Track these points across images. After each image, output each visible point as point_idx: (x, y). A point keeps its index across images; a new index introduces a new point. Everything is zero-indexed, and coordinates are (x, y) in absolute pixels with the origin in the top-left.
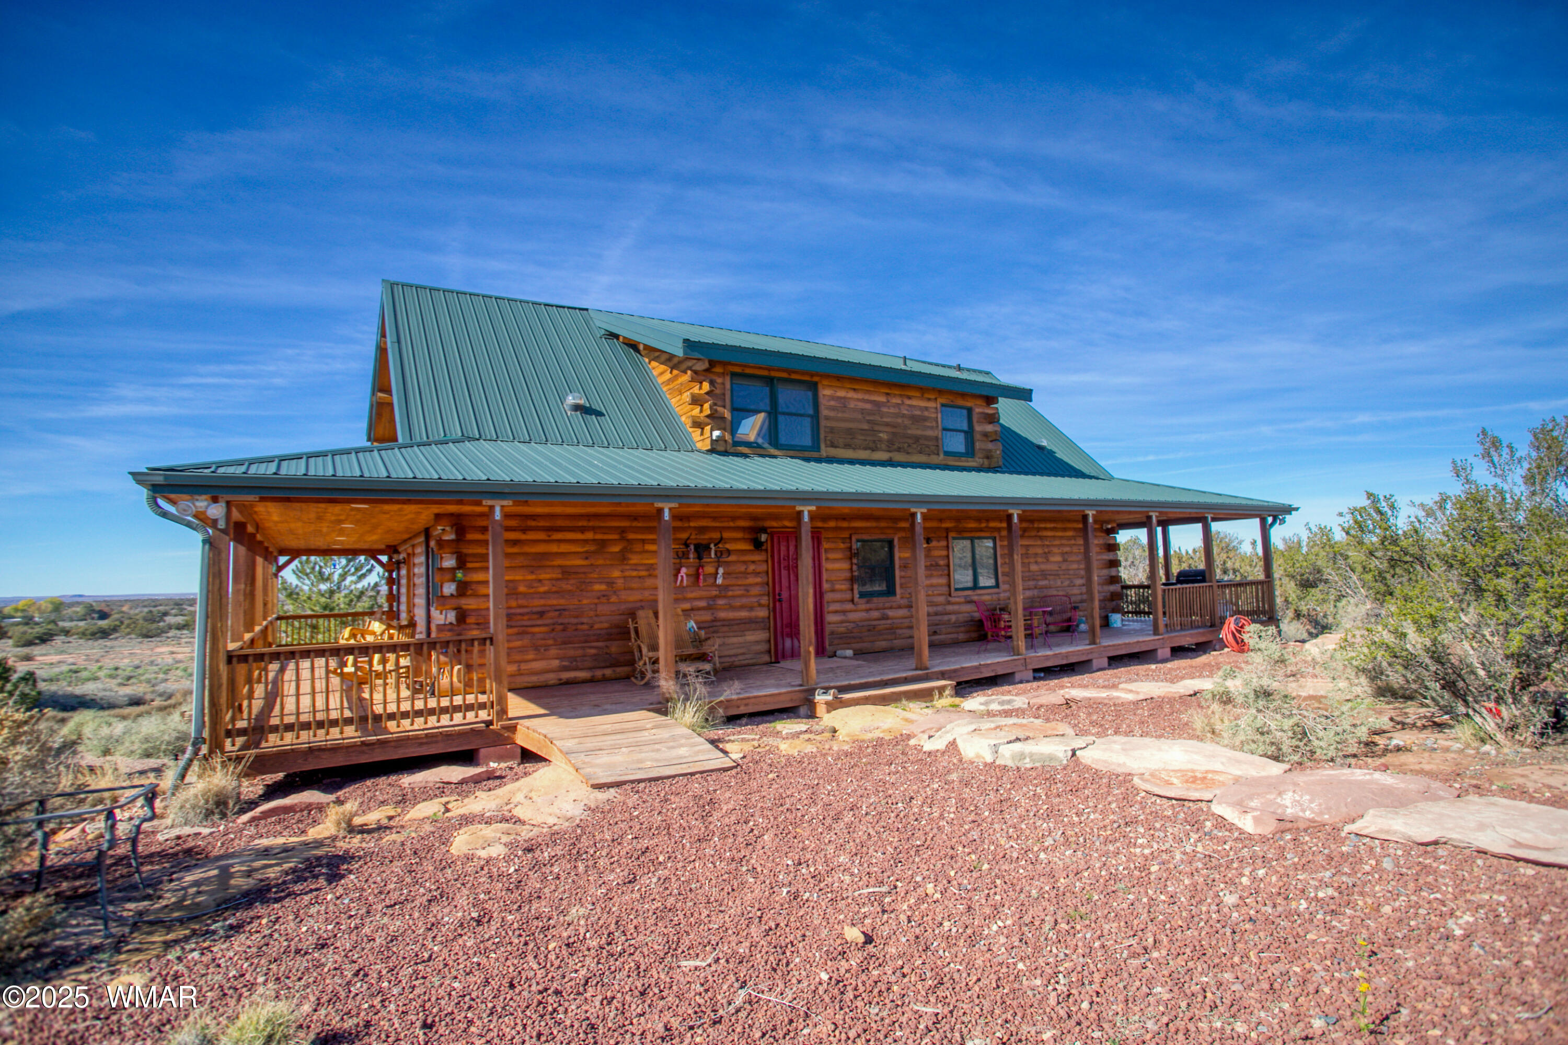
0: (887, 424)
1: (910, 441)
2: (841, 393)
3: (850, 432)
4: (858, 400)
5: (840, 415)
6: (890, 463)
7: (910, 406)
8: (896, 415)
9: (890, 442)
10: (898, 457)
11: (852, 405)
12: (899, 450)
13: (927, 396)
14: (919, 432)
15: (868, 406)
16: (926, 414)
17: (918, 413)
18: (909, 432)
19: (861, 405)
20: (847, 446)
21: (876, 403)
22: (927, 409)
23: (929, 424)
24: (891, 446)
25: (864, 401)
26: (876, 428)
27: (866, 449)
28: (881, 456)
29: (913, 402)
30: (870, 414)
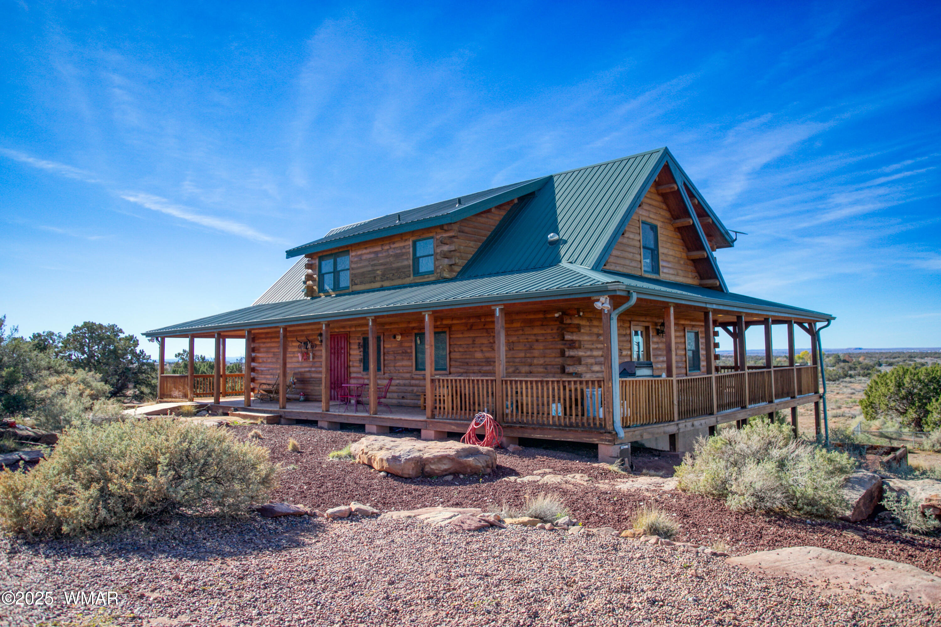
0: (382, 264)
1: (394, 272)
2: (359, 252)
3: (363, 274)
4: (368, 254)
5: (359, 265)
6: (382, 289)
7: (394, 248)
8: (388, 256)
9: (383, 275)
10: (386, 284)
11: (364, 257)
12: (387, 279)
13: (404, 238)
14: (399, 264)
15: (372, 256)
16: (404, 250)
17: (399, 251)
18: (393, 265)
19: (368, 256)
20: (362, 283)
21: (376, 253)
22: (404, 247)
23: (405, 257)
24: (384, 277)
25: (370, 253)
26: (375, 268)
27: (370, 282)
28: (377, 285)
29: (396, 245)
30: (373, 260)
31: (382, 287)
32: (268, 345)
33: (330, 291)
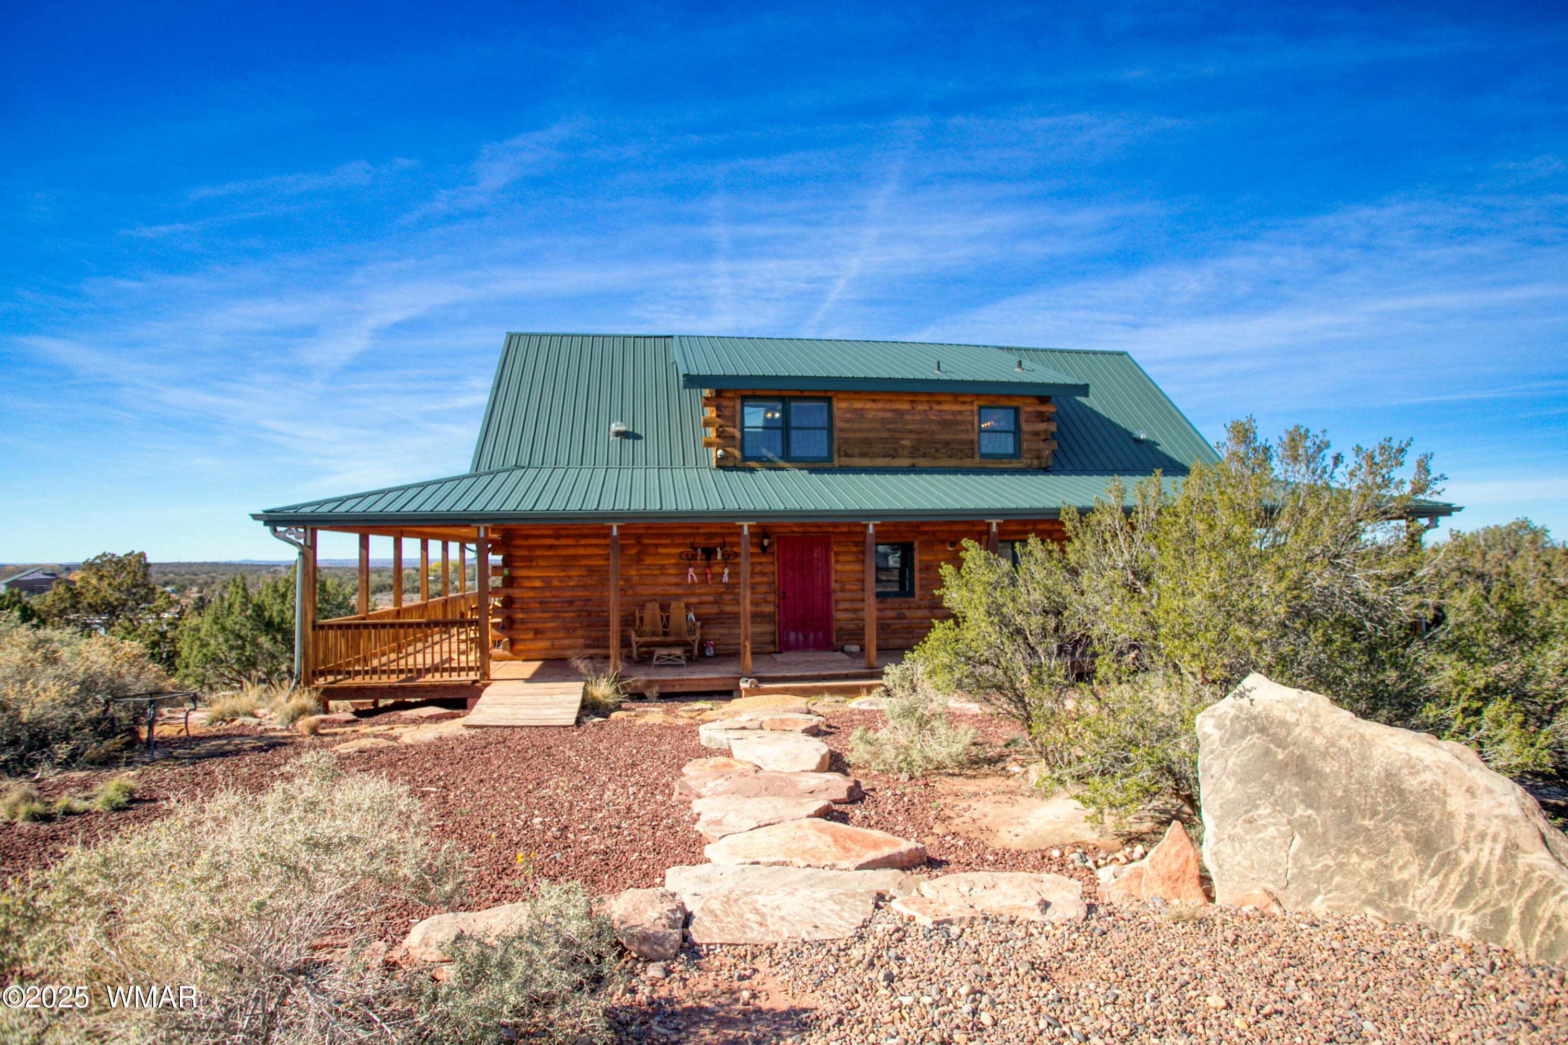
0: (911, 431)
1: (938, 446)
2: (858, 405)
3: (867, 441)
4: (878, 410)
5: (856, 426)
6: (913, 469)
7: (939, 411)
9: (914, 449)
10: (921, 462)
11: (870, 415)
12: (925, 455)
13: (961, 400)
14: (950, 437)
15: (889, 415)
16: (960, 417)
17: (949, 417)
18: (938, 437)
19: (880, 415)
20: (863, 455)
21: (900, 413)
22: (960, 412)
23: (962, 428)
24: (914, 452)
25: (884, 410)
26: (897, 435)
27: (885, 456)
28: (905, 462)
29: (945, 407)
30: (891, 423)
31: (914, 466)
32: (571, 552)
33: (776, 459)
